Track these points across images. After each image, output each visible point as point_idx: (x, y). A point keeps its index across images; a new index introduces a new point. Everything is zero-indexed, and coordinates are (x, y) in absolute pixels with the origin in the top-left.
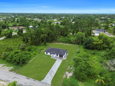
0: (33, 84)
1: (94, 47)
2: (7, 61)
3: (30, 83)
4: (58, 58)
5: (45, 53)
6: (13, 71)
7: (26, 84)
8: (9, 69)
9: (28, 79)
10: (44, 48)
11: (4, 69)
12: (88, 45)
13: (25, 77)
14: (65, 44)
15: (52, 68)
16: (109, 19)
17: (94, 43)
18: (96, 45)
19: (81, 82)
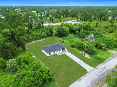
5: (48, 55)
17: (66, 30)
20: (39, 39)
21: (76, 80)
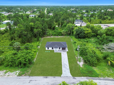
0: (56, 81)
1: (85, 36)
2: (7, 66)
3: (52, 81)
4: (61, 51)
5: (47, 49)
6: (23, 75)
7: (48, 83)
8: (16, 74)
9: (47, 78)
10: (38, 43)
11: (9, 76)
12: (81, 34)
13: (42, 77)
14: (57, 37)
15: (62, 61)
16: (78, 10)
17: (85, 32)
18: (87, 34)
19: (94, 67)
20: (57, 36)
21: (43, 76)
